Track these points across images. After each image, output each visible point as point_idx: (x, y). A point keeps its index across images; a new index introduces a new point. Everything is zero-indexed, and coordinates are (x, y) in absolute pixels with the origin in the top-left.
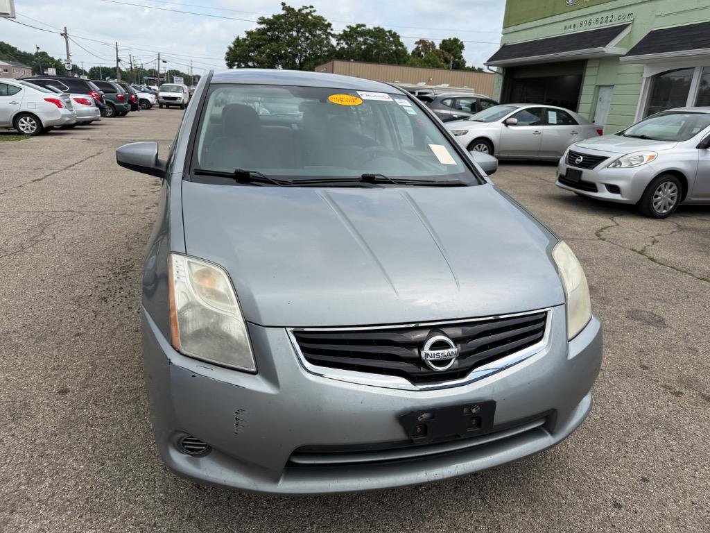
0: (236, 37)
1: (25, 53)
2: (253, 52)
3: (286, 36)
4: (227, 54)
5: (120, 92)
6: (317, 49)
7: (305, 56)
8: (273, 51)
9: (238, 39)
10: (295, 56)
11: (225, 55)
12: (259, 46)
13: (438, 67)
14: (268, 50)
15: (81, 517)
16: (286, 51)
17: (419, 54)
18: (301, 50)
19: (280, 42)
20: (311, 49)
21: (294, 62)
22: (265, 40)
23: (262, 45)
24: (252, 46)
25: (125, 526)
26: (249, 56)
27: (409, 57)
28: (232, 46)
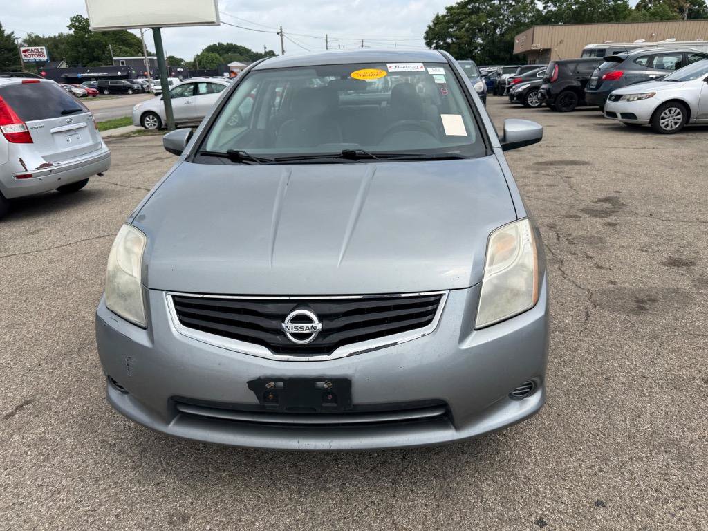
0: (435, 15)
1: (257, 53)
2: (452, 28)
3: (487, 7)
4: (427, 33)
6: (521, 15)
7: (507, 25)
8: (472, 24)
9: (437, 17)
10: (496, 26)
11: (424, 35)
12: (458, 21)
13: (670, 19)
14: (467, 24)
15: (72, 428)
16: (486, 22)
17: (645, 7)
18: (503, 19)
19: (480, 14)
20: (514, 16)
21: (495, 33)
22: (465, 14)
23: (462, 20)
24: (452, 22)
25: (94, 441)
26: (448, 32)
27: (631, 11)
28: (431, 24)
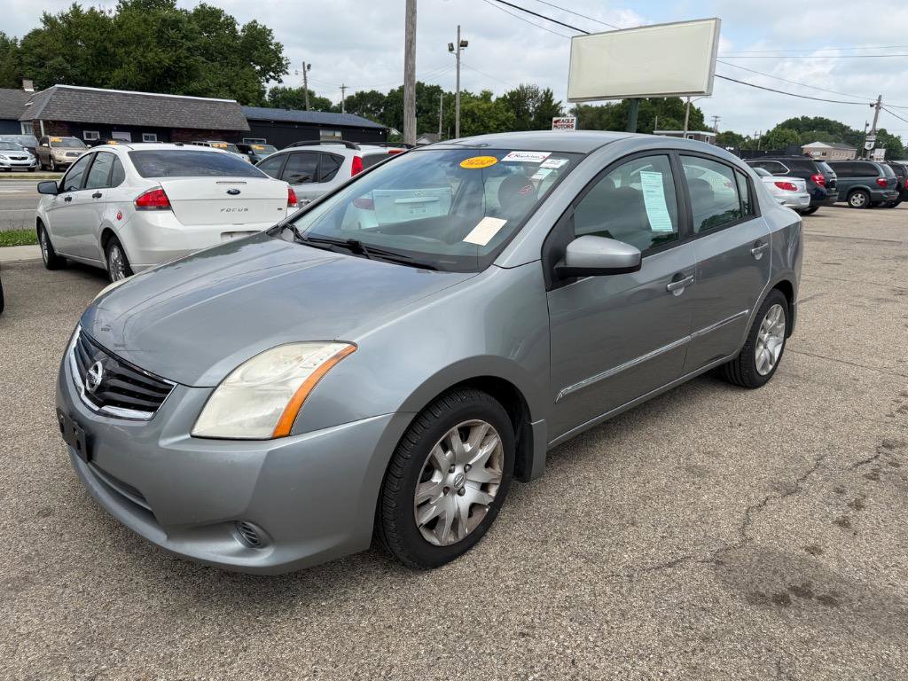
5: (884, 175)
